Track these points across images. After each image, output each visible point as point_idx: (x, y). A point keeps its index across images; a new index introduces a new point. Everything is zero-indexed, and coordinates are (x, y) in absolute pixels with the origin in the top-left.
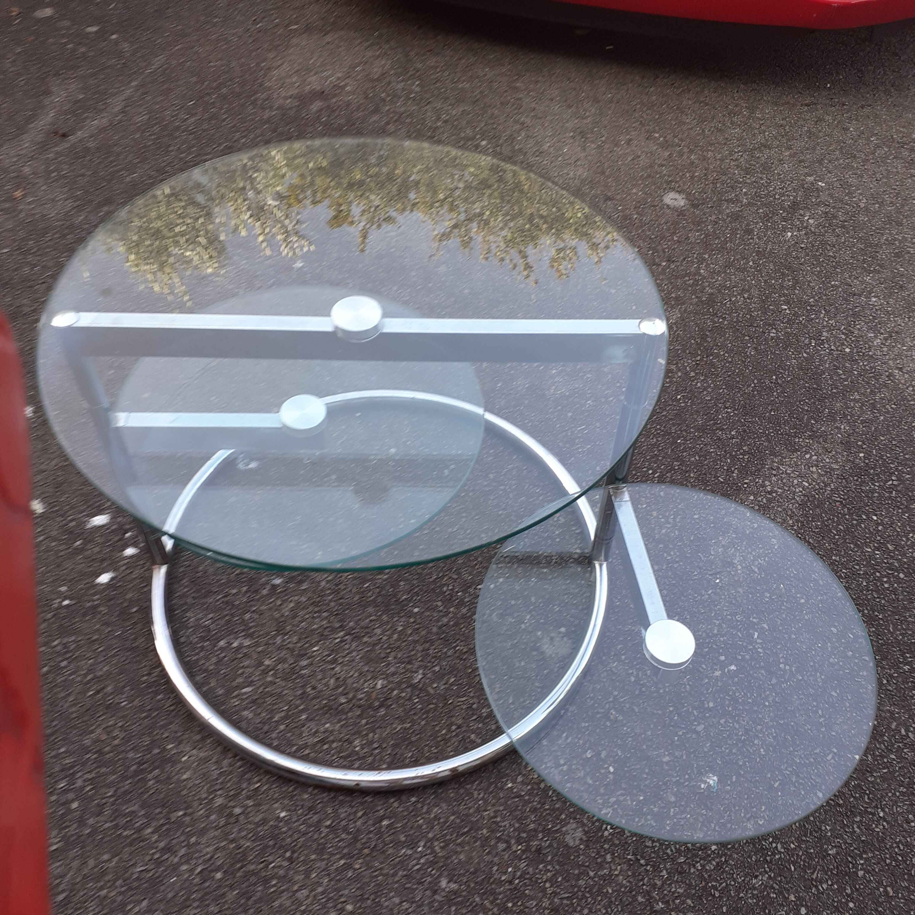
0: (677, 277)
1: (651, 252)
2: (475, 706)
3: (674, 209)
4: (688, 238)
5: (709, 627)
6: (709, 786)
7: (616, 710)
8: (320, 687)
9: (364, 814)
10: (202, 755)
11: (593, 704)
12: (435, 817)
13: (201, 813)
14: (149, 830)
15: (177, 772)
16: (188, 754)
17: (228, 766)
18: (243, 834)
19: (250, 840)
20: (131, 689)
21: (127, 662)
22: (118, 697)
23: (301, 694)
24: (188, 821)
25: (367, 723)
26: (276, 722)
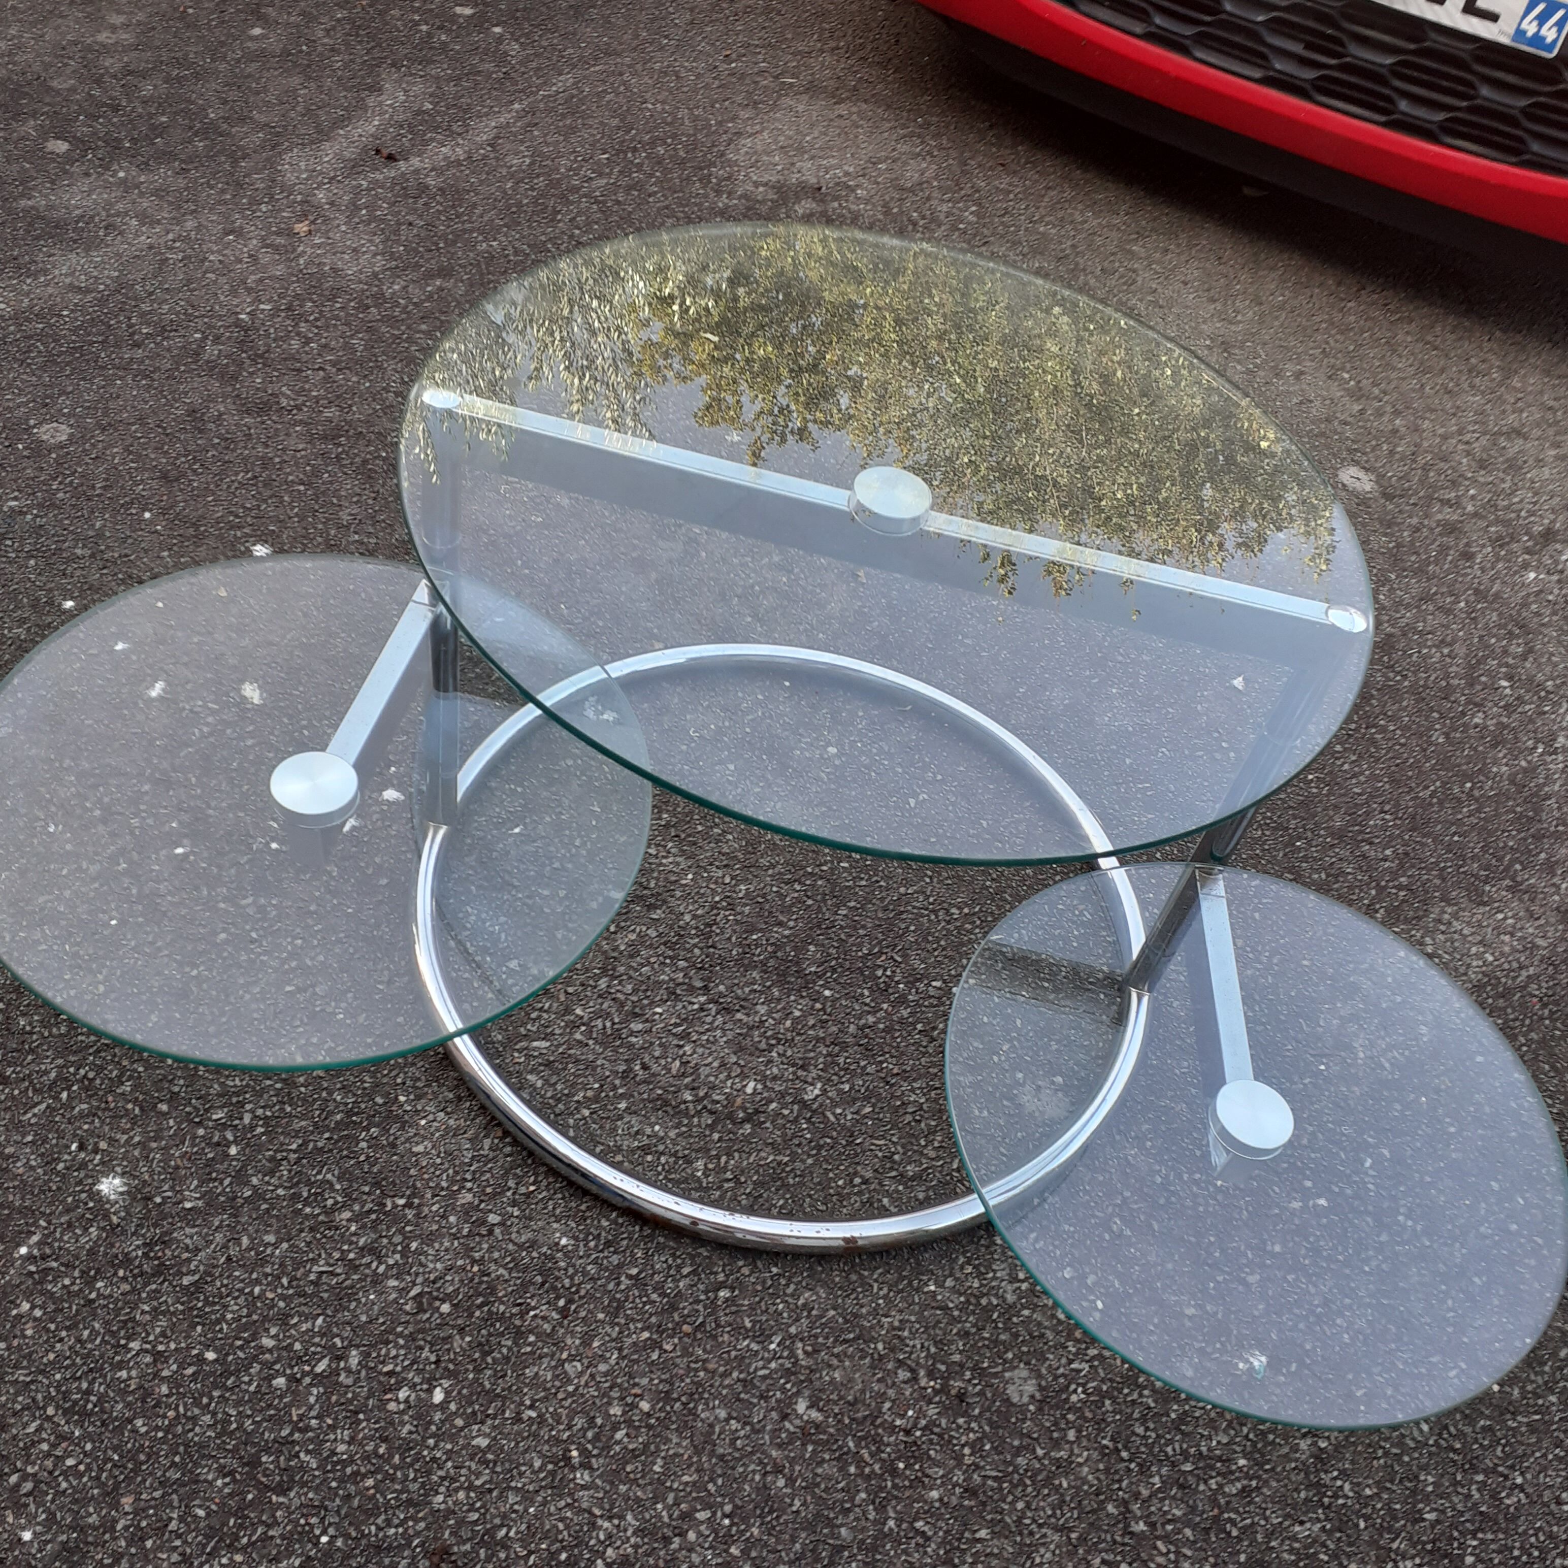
2: (896, 1157)
3: (1352, 491)
6: (1252, 1368)
7: (1122, 1218)
8: (655, 1068)
9: (694, 1272)
10: (451, 1122)
11: (1088, 1202)
12: (804, 1305)
13: (434, 1208)
14: (347, 1215)
15: (408, 1140)
16: (431, 1117)
17: (490, 1149)
18: (496, 1255)
19: (505, 1266)
20: (355, 998)
21: (357, 956)
22: (333, 1004)
23: (625, 1071)
24: (411, 1216)
25: (721, 1139)
26: (578, 1102)
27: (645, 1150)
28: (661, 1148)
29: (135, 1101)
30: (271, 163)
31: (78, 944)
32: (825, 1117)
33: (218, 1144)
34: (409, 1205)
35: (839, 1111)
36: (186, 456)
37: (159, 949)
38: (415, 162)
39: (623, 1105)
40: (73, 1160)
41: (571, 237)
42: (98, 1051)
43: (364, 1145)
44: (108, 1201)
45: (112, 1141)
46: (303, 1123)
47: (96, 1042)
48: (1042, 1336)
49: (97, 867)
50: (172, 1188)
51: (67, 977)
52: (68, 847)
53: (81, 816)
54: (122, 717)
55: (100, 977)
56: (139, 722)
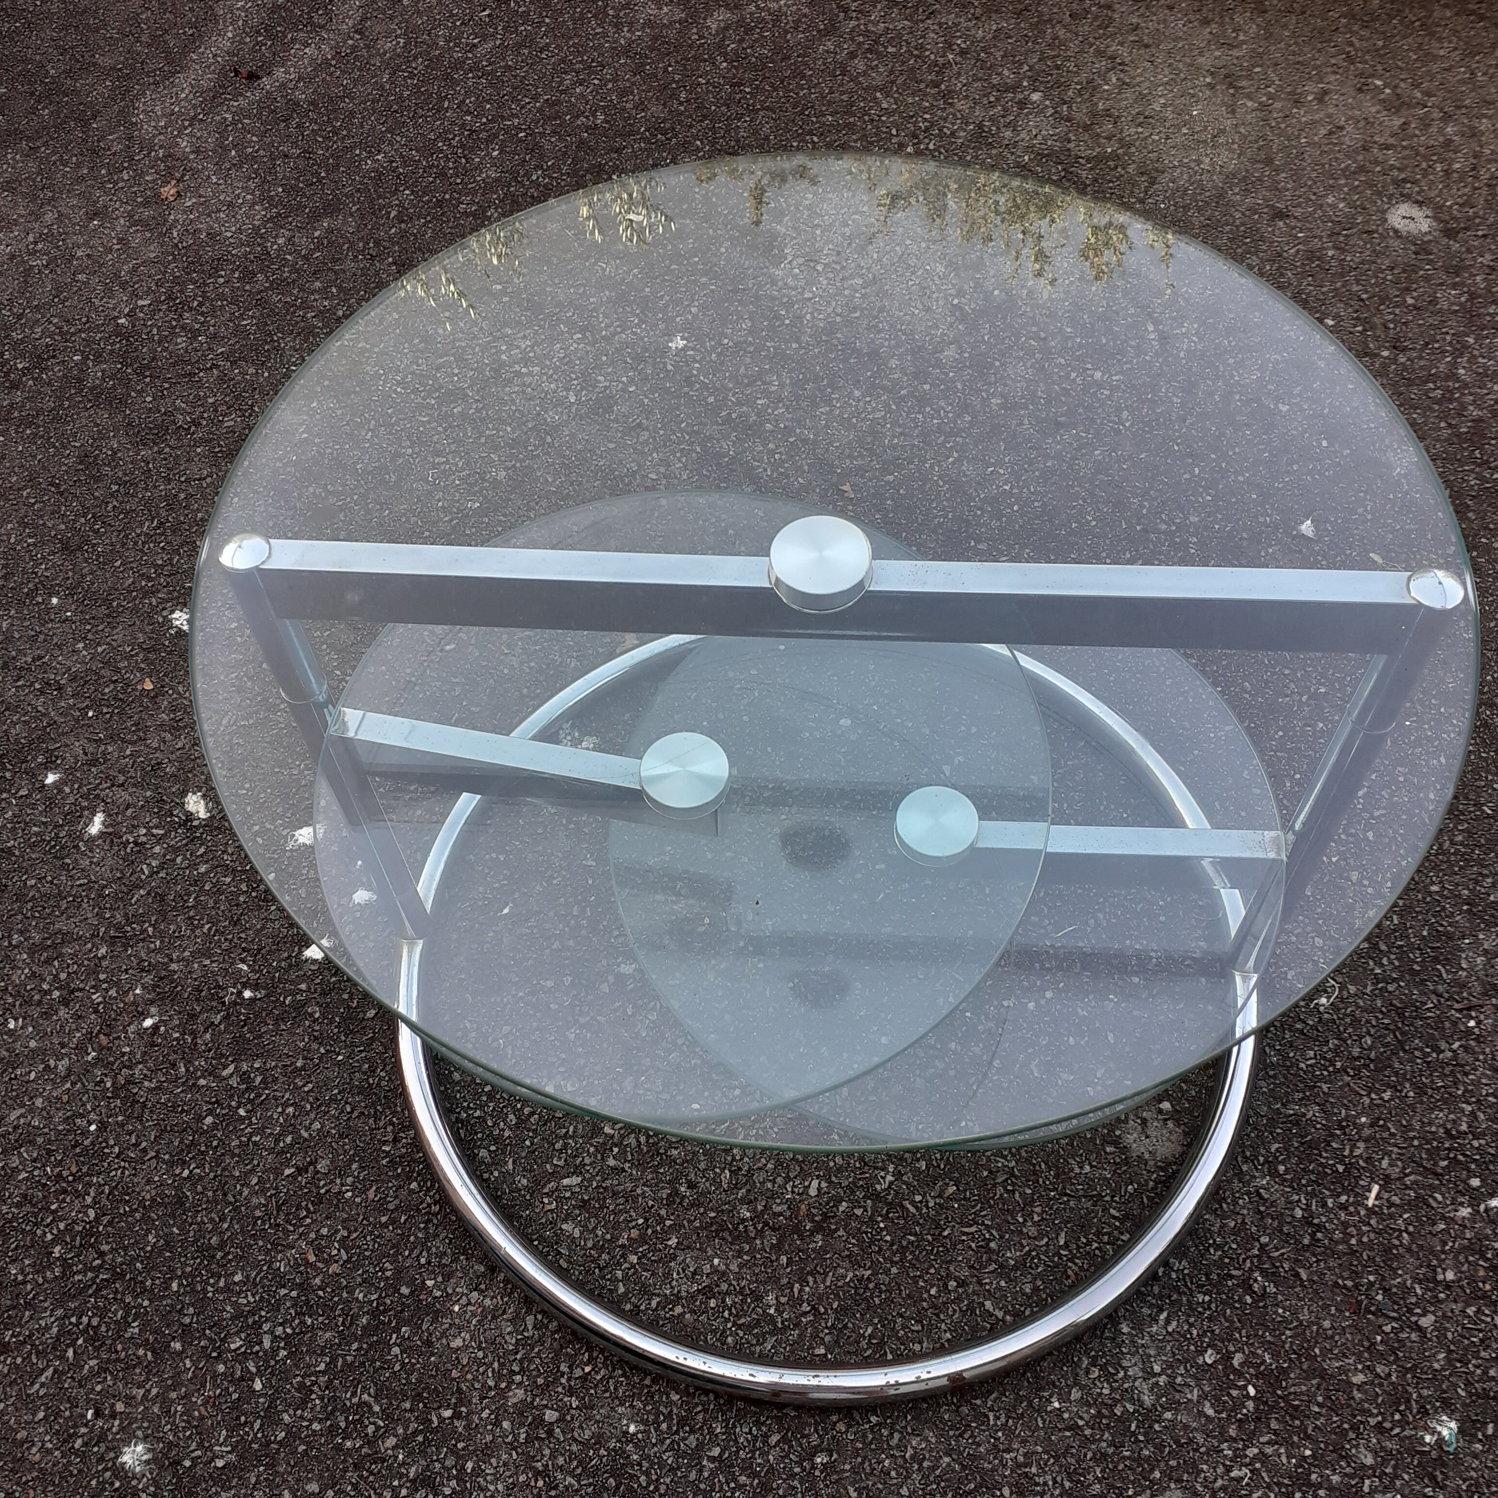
0: (1410, 383)
1: (1360, 328)
2: (993, 1245)
3: (1408, 239)
4: (1434, 301)
5: (1452, 1116)
6: (1441, 1441)
7: (1264, 1273)
8: (703, 1185)
9: (784, 1439)
10: (488, 1302)
11: (1221, 1258)
12: (912, 1457)
13: (484, 1415)
14: (391, 1441)
15: (444, 1334)
16: (464, 1301)
17: (535, 1327)
18: (561, 1461)
19: (571, 1473)
20: (362, 1168)
21: (356, 1114)
22: (338, 1181)
23: (669, 1195)
24: (460, 1429)
25: (790, 1262)
26: (623, 1246)
27: (708, 1292)
28: (724, 1287)
29: (146, 1344)
30: (124, 116)
31: (60, 1163)
32: (903, 1207)
33: (242, 1379)
34: (457, 1415)
35: (918, 1198)
36: (85, 515)
37: (145, 1151)
38: (279, 73)
39: (673, 1242)
40: (91, 1432)
41: (463, 126)
42: (99, 1289)
43: (396, 1350)
44: (134, 1477)
45: (129, 1400)
46: (328, 1335)
47: (93, 1280)
48: (1191, 1441)
49: (65, 1062)
50: (200, 1446)
51: (53, 1207)
52: (33, 1044)
53: (39, 1003)
54: (65, 867)
55: (89, 1200)
56: (83, 870)
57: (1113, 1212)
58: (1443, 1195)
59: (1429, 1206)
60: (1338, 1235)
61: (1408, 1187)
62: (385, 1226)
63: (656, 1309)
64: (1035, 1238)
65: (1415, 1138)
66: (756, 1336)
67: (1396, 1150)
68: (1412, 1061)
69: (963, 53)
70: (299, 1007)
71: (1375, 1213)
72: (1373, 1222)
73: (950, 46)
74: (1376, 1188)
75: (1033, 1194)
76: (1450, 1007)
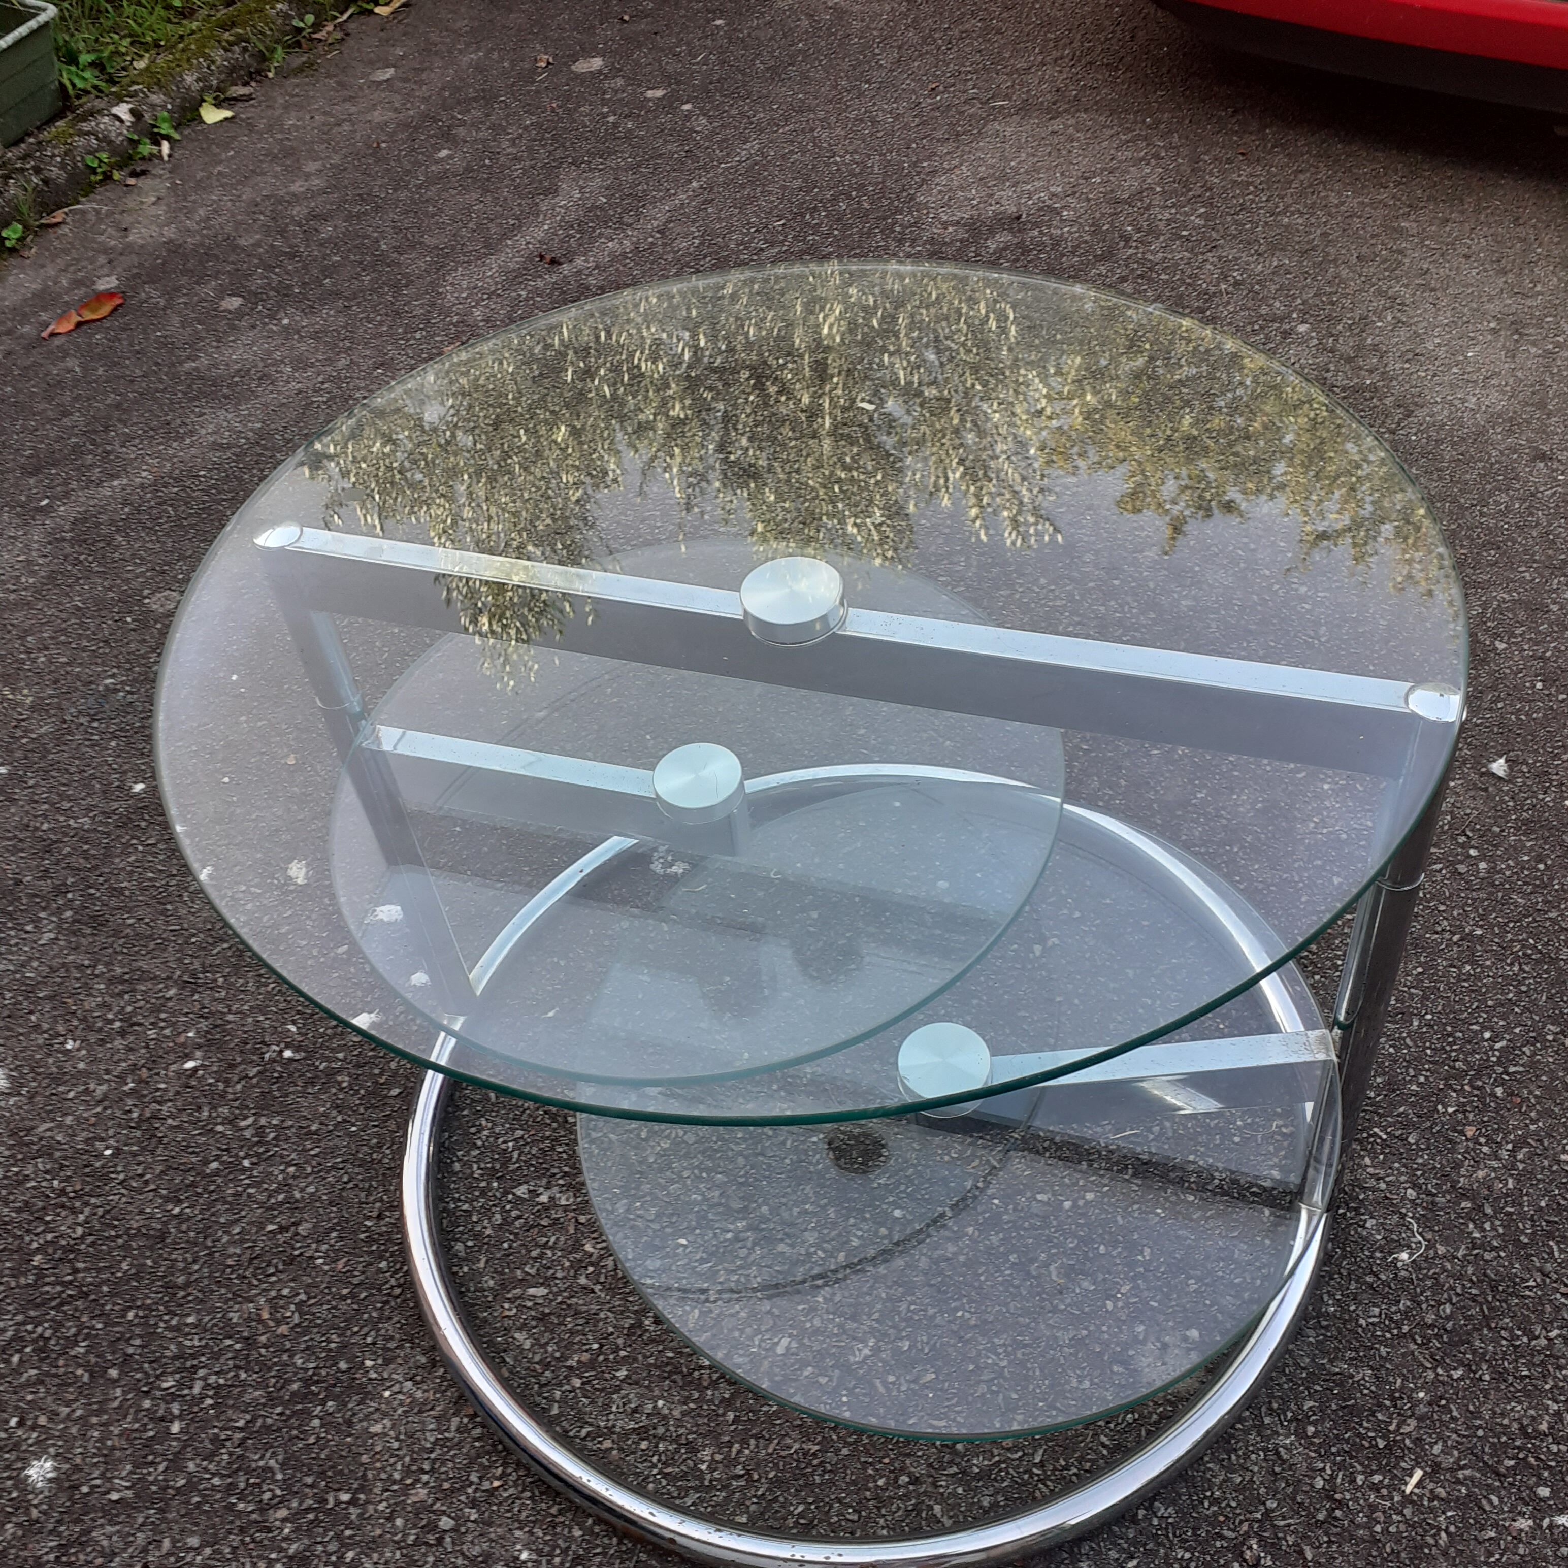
10: (419, 1394)
13: (381, 1507)
14: (283, 1513)
15: (366, 1417)
16: (396, 1388)
20: (340, 1238)
21: (350, 1185)
22: (314, 1246)
23: (632, 1326)
24: (353, 1517)
25: (736, 1420)
26: (570, 1368)
27: (642, 1433)
28: (661, 1431)
29: (87, 1366)
30: (433, 286)
31: (67, 1179)
32: (873, 1386)
33: (162, 1419)
34: (353, 1502)
37: (147, 1182)
38: (580, 261)
39: (622, 1374)
40: (9, 1438)
42: (62, 1304)
43: (316, 1422)
44: (33, 1490)
45: (53, 1416)
46: (257, 1393)
47: (59, 1294)
49: (104, 1087)
50: (102, 1475)
51: (48, 1218)
52: (81, 1066)
53: (100, 1030)
54: (164, 912)
55: (81, 1217)
56: (180, 918)
57: (1103, 1439)
58: (1501, 1499)
59: (1481, 1508)
60: (1361, 1518)
61: (1458, 1482)
62: (344, 1298)
63: (584, 1439)
64: (1009, 1449)
65: (1479, 1427)
66: (679, 1488)
67: (1454, 1436)
68: (1496, 1341)
69: (1237, 284)
70: (331, 1073)
71: (1412, 1502)
72: (1407, 1512)
73: (1225, 278)
74: (1418, 1474)
75: (1019, 1400)
76: (1557, 1290)
